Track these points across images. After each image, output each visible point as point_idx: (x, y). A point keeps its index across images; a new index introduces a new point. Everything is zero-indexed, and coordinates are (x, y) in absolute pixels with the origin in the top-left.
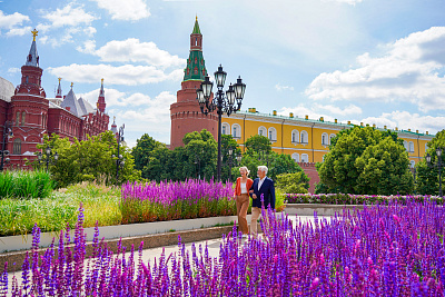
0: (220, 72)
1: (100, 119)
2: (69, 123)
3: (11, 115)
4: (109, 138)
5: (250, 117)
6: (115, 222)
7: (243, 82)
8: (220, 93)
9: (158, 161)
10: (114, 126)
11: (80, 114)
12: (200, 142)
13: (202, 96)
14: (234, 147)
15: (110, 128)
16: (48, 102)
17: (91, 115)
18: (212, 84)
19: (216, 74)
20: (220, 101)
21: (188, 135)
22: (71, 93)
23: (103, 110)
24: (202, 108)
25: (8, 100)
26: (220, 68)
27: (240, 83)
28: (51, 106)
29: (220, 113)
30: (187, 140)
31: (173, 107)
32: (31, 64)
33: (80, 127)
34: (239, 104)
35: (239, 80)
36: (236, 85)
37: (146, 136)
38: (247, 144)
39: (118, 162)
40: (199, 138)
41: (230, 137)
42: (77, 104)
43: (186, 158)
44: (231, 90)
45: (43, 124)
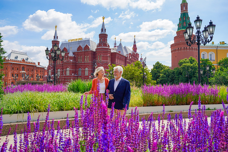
0: (198, 20)
1: (135, 56)
2: (120, 59)
3: (96, 57)
4: (138, 65)
5: (220, 47)
6: (140, 105)
7: (213, 23)
8: (198, 32)
9: (165, 76)
10: (141, 59)
11: (125, 54)
12: (189, 64)
13: (187, 36)
14: (210, 67)
15: (139, 60)
16: (110, 49)
17: (130, 54)
18: (193, 28)
19: (196, 21)
20: (199, 37)
21: (181, 61)
22: (120, 44)
23: (136, 51)
24: (187, 43)
25: (94, 50)
26: (198, 18)
27: (211, 25)
28: (112, 51)
29: (199, 44)
30: (181, 64)
31: (172, 46)
32: (103, 33)
33: (125, 60)
34: (211, 38)
35: (211, 23)
36: (209, 26)
37: (158, 63)
38: (219, 64)
39: (144, 77)
40: (188, 62)
41: (207, 60)
42: (123, 49)
43: (181, 74)
44: (206, 30)
45: (109, 60)
